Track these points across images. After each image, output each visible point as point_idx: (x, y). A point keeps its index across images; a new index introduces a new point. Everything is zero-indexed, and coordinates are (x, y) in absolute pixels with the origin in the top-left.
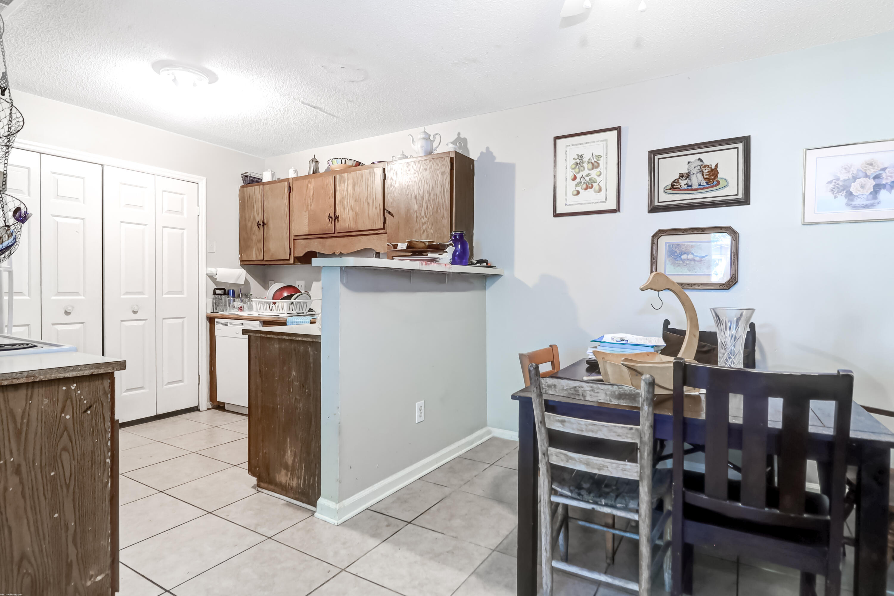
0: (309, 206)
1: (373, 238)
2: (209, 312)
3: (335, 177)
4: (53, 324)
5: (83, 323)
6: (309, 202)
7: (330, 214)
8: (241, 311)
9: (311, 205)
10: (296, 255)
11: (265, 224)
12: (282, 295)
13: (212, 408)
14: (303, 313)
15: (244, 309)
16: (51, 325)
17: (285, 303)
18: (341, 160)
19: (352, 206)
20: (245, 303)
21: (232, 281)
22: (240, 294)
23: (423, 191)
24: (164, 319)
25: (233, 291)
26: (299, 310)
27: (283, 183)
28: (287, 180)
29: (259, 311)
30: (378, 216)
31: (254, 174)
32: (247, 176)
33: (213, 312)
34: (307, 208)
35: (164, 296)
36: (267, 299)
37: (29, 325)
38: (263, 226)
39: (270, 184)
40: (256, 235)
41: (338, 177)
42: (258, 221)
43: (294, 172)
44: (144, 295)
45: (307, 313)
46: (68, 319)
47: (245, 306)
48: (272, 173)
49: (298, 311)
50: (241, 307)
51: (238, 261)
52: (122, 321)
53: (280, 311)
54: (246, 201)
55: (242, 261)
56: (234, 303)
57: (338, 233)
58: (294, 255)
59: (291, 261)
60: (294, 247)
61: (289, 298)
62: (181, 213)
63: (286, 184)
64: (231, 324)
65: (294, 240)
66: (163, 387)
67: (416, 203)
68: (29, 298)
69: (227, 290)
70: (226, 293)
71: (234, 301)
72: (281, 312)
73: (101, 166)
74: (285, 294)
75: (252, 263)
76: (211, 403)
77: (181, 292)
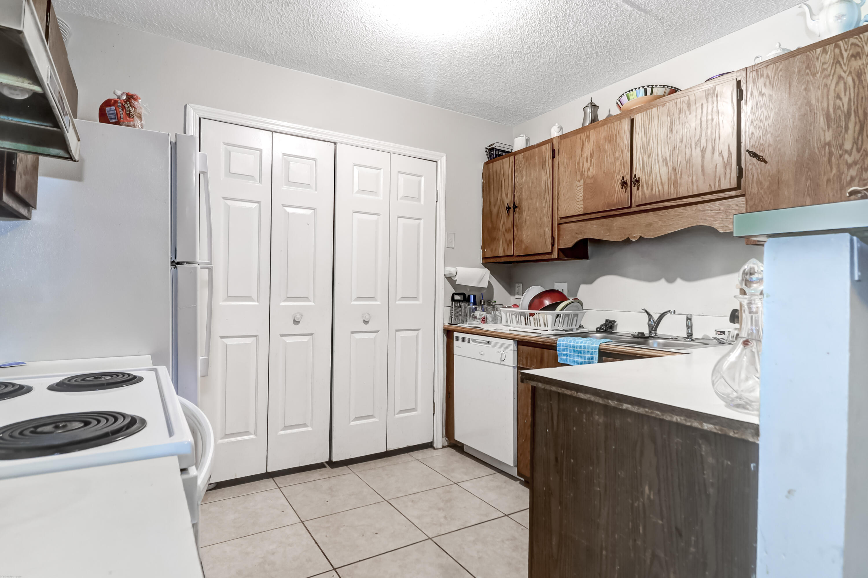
0: (586, 172)
1: (710, 207)
2: (447, 324)
3: (632, 121)
4: (282, 336)
5: (312, 334)
6: (586, 165)
7: (623, 178)
8: (484, 323)
9: (589, 170)
10: (562, 246)
11: (517, 207)
12: (542, 303)
13: (448, 446)
14: (572, 330)
15: (488, 321)
16: (280, 336)
17: (549, 316)
18: (646, 90)
19: (666, 158)
20: (489, 313)
21: (474, 284)
22: (482, 301)
23: (850, 100)
24: (397, 331)
25: (474, 296)
26: (567, 326)
27: (544, 146)
28: (550, 141)
29: (509, 324)
30: (725, 168)
31: (502, 145)
32: (492, 149)
33: (450, 323)
34: (582, 175)
35: (398, 302)
36: (521, 309)
37: (258, 335)
38: (514, 209)
39: (524, 152)
40: (504, 223)
41: (638, 119)
42: (508, 204)
43: (559, 129)
44: (376, 300)
45: (577, 329)
46: (297, 329)
47: (489, 316)
48: (527, 138)
49: (565, 327)
50: (484, 318)
51: (479, 258)
52: (352, 333)
53: (540, 326)
54: (492, 181)
55: (484, 258)
56: (476, 312)
57: (637, 206)
58: (558, 246)
59: (555, 255)
60: (559, 235)
61: (552, 307)
62: (418, 199)
63: (548, 146)
64: (474, 340)
65: (559, 224)
66: (394, 416)
67: (829, 126)
68: (258, 304)
69: (467, 295)
70: (466, 299)
71: (475, 309)
72: (543, 327)
73: (333, 144)
74: (547, 303)
75: (498, 260)
76: (447, 439)
77: (415, 298)
